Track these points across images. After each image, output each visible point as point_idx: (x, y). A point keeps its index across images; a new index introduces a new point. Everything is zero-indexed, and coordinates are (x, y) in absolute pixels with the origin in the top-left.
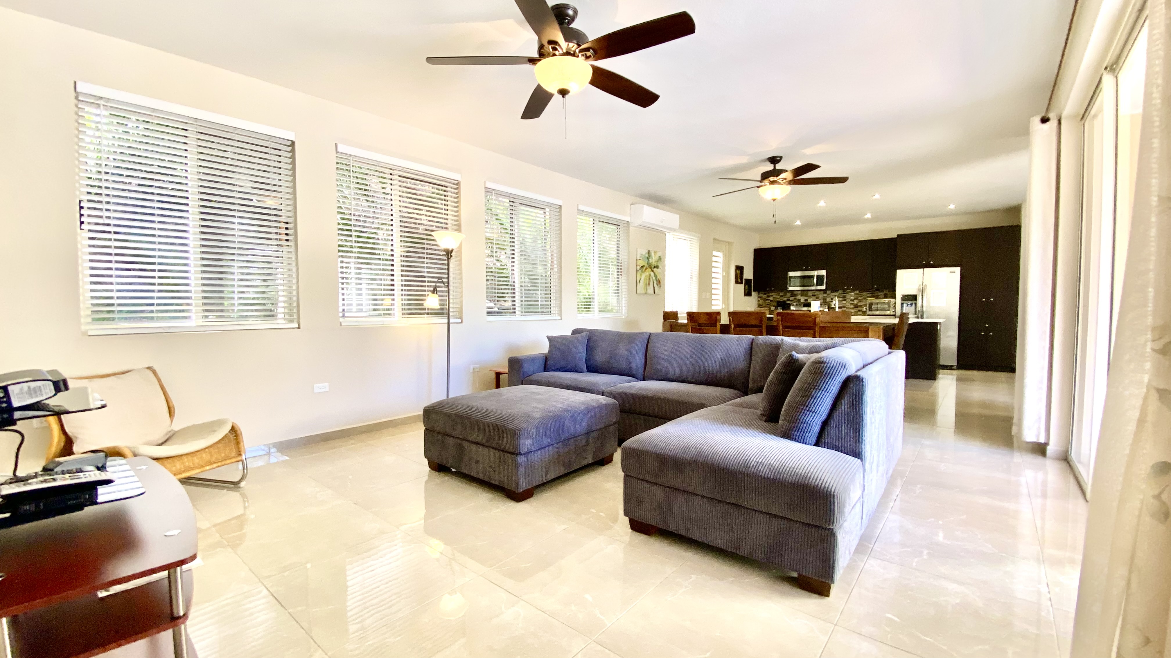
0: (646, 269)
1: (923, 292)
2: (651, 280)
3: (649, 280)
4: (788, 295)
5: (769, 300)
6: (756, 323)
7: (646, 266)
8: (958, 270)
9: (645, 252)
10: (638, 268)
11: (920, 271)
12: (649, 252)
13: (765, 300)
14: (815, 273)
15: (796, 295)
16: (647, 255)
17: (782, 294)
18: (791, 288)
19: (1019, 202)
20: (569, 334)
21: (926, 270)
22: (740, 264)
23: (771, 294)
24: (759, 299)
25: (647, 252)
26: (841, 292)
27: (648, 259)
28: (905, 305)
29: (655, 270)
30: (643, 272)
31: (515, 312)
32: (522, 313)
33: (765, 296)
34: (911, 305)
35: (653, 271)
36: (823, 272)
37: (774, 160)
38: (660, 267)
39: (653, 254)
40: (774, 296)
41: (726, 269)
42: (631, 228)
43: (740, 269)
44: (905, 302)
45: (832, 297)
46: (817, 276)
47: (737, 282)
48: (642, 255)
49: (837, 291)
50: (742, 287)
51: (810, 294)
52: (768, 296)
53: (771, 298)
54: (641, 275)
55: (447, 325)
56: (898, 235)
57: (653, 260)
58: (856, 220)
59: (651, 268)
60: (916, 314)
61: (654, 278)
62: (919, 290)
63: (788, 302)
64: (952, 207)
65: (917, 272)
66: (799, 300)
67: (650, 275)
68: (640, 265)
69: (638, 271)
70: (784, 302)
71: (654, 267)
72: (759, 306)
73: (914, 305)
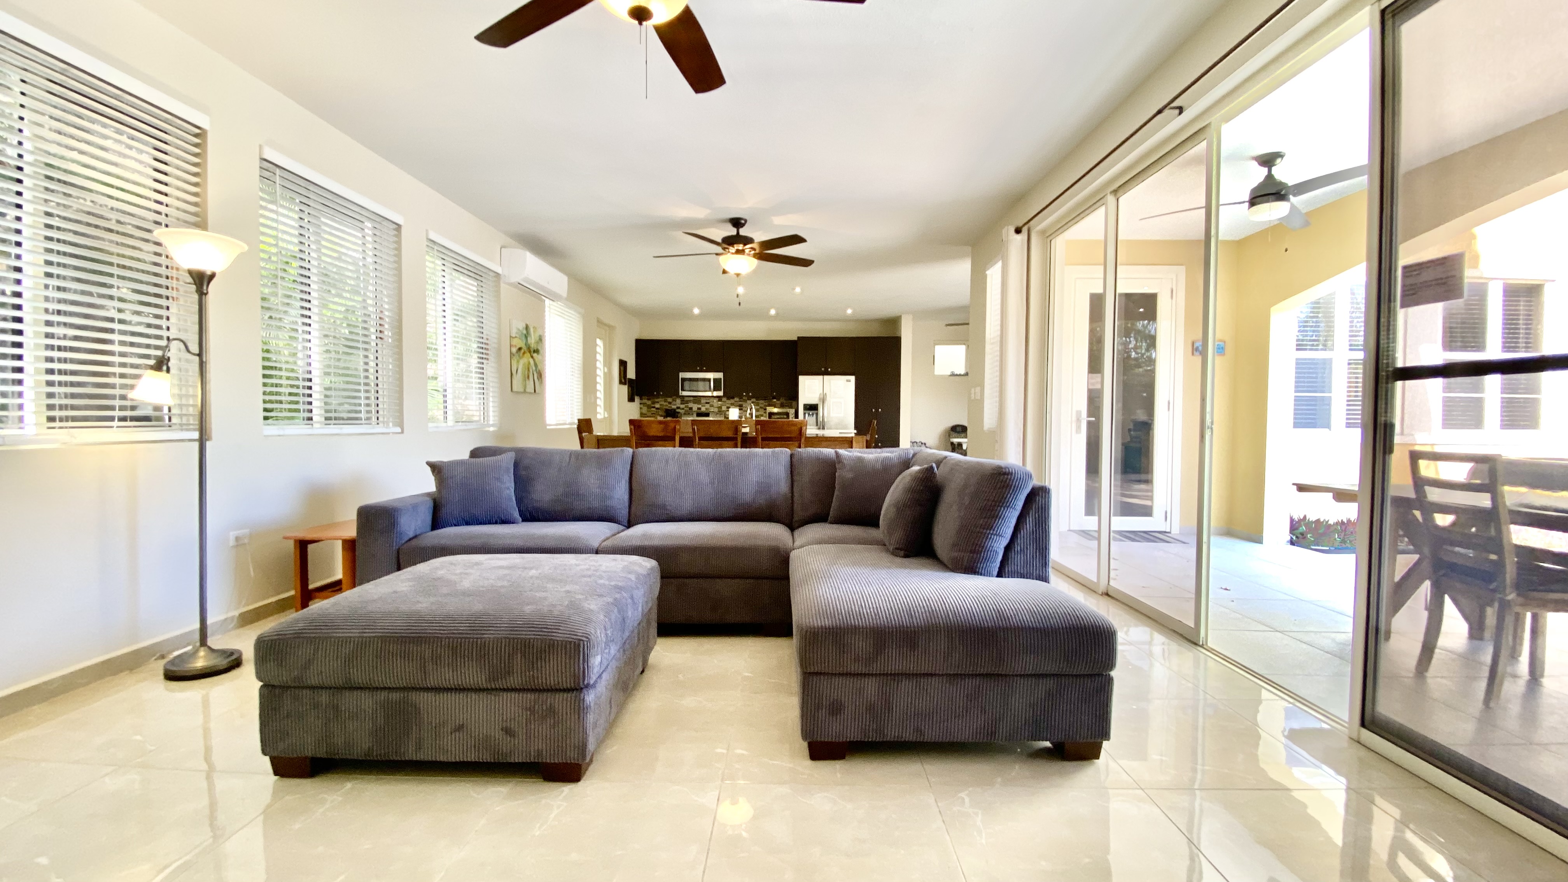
0: (524, 353)
1: (823, 400)
2: (531, 370)
3: (529, 370)
4: (678, 401)
5: (654, 407)
6: (730, 434)
7: (524, 348)
8: (852, 378)
9: (522, 326)
10: (514, 350)
11: (821, 377)
12: (527, 328)
13: (649, 407)
14: (711, 376)
15: (687, 402)
16: (525, 332)
17: (670, 400)
18: (685, 393)
19: (899, 314)
20: (465, 456)
21: (826, 377)
22: (624, 359)
23: (656, 400)
24: (642, 406)
25: (525, 326)
26: (736, 399)
27: (526, 337)
28: (807, 415)
29: (535, 355)
30: (520, 358)
31: (311, 419)
32: (327, 419)
33: (649, 402)
34: (813, 414)
35: (532, 357)
36: (720, 375)
37: (737, 223)
38: (541, 352)
39: (532, 330)
40: (661, 403)
41: (608, 363)
42: (503, 285)
43: (623, 364)
44: (807, 412)
45: (728, 405)
46: (714, 380)
47: (621, 382)
48: (519, 329)
49: (733, 398)
50: (625, 388)
51: (703, 401)
52: (654, 403)
53: (657, 406)
54: (518, 362)
55: (196, 445)
56: (798, 337)
57: (532, 341)
58: (762, 315)
59: (530, 352)
60: (817, 425)
61: (534, 368)
62: (820, 399)
63: (678, 410)
64: (849, 311)
65: (818, 379)
66: (691, 409)
67: (529, 363)
68: (516, 346)
69: (514, 355)
70: (674, 410)
71: (534, 351)
72: (642, 415)
73: (815, 416)
